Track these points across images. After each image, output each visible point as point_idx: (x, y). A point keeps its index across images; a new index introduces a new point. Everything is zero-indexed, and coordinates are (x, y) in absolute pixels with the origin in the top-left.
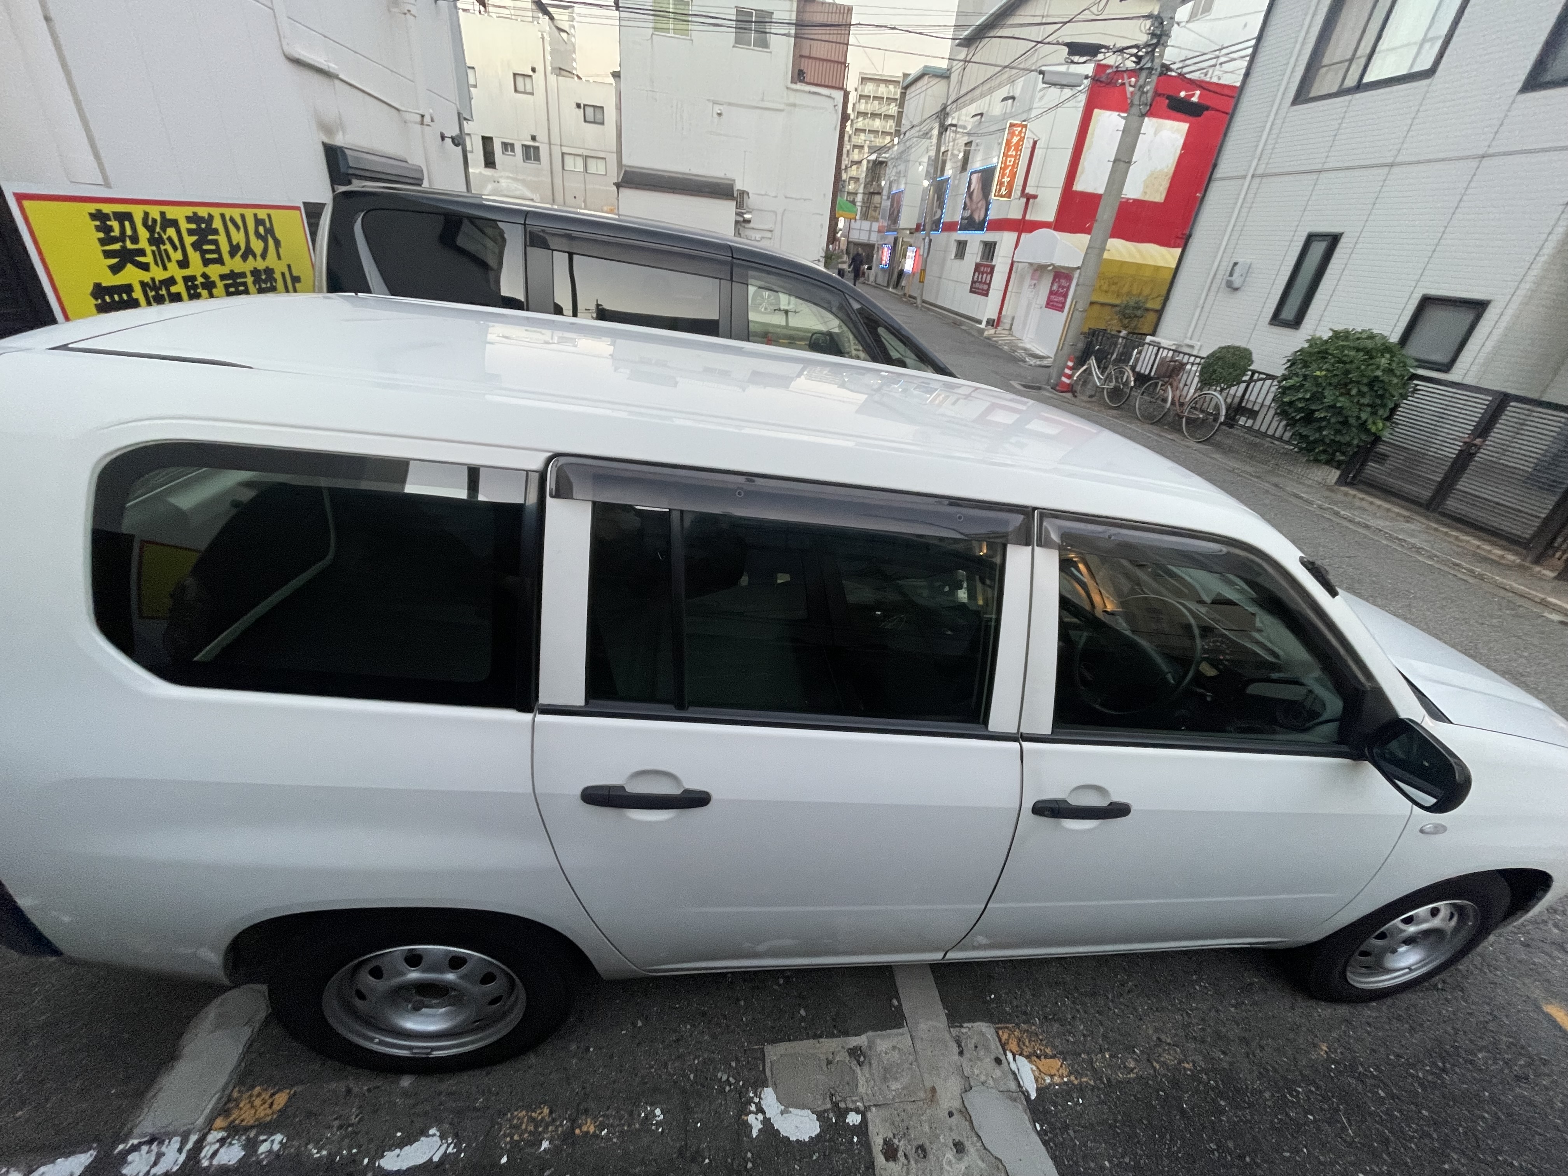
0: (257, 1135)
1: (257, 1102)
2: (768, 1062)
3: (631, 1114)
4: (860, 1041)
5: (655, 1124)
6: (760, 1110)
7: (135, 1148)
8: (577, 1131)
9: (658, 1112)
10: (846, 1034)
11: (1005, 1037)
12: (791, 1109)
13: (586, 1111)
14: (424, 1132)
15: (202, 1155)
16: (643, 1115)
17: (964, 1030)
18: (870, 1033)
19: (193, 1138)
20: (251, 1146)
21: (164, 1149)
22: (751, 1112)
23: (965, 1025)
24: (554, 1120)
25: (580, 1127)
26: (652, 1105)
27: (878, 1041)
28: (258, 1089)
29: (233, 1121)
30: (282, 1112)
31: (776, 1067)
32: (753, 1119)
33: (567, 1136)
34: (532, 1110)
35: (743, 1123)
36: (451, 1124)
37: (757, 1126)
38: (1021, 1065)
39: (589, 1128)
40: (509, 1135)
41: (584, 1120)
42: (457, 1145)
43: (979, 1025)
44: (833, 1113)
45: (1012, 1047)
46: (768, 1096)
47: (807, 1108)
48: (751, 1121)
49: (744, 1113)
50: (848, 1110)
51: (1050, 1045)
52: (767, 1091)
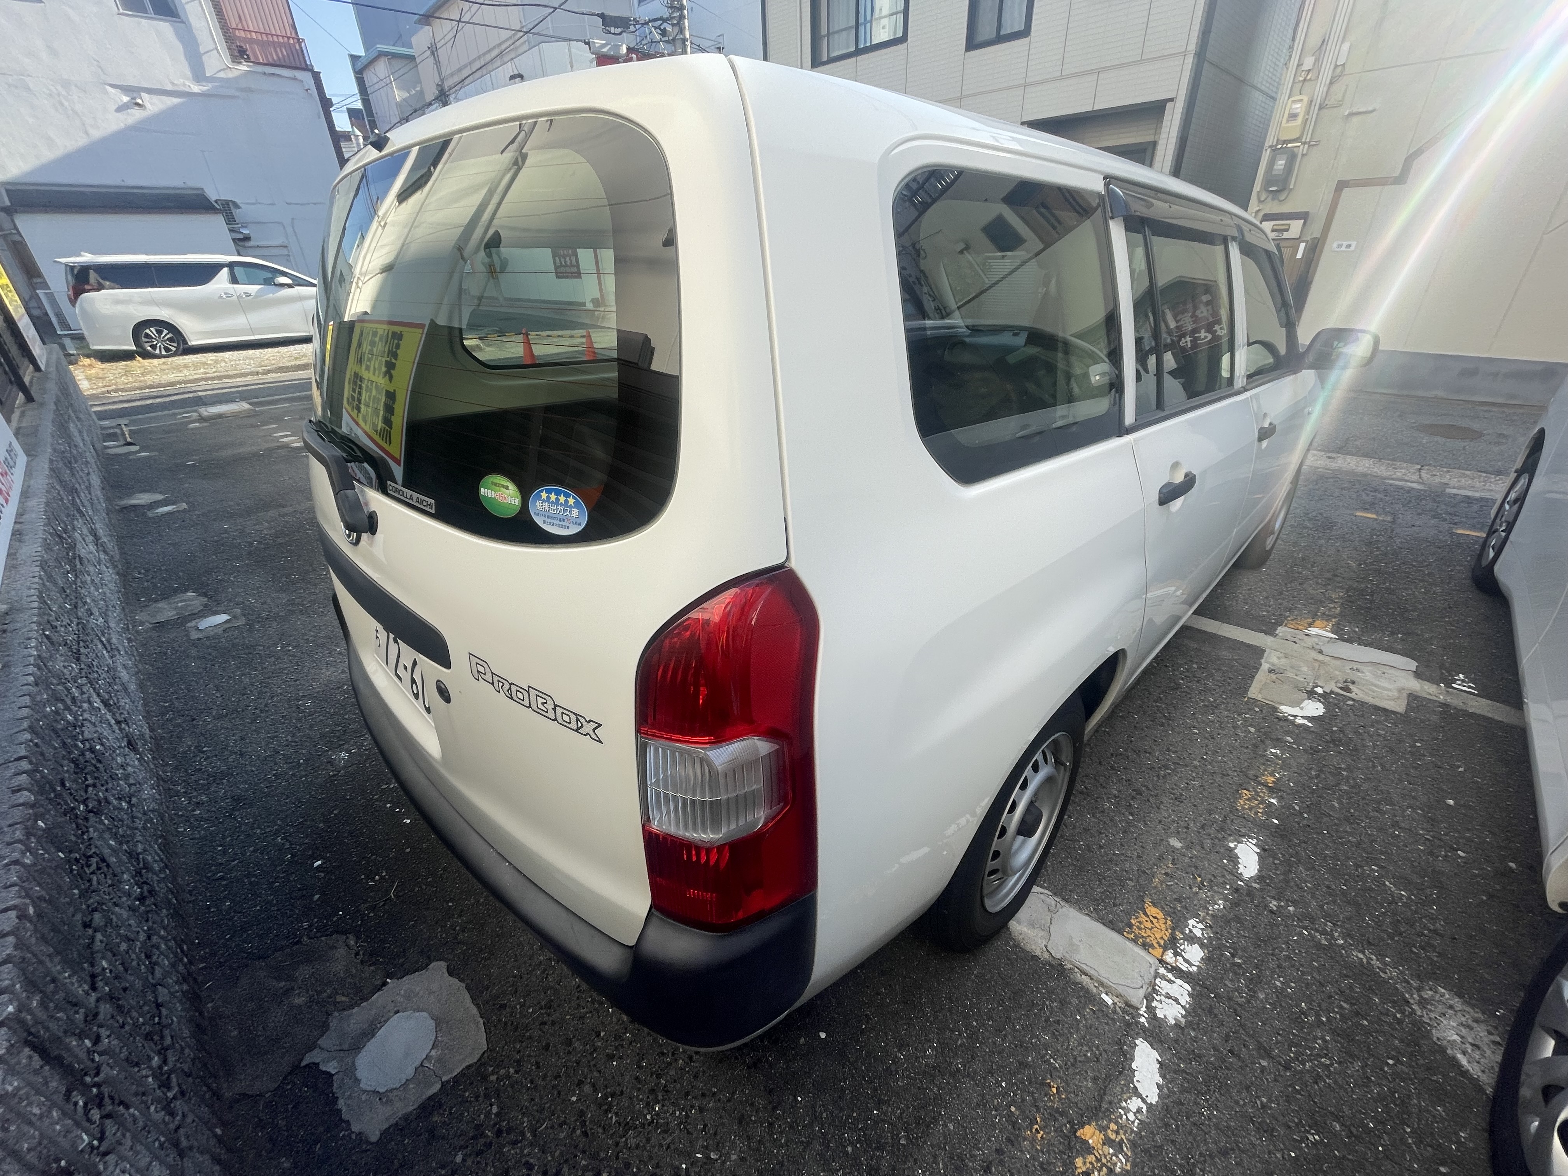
0: (1183, 933)
1: (1149, 925)
2: (1260, 699)
3: (1269, 761)
4: (1265, 666)
5: (1282, 755)
6: (1295, 716)
7: (1151, 1010)
8: (1270, 785)
9: (1273, 751)
10: (1257, 668)
11: (1293, 627)
12: (1301, 706)
13: (1256, 776)
14: (1231, 850)
15: (1185, 969)
16: (1272, 757)
17: (1280, 635)
18: (1263, 661)
19: (1162, 971)
20: (1192, 939)
21: (1163, 993)
22: (1294, 720)
23: (1277, 632)
24: (1255, 791)
25: (1267, 783)
26: (1267, 751)
27: (1270, 661)
28: (1132, 921)
29: (1158, 943)
30: (1167, 914)
31: (1268, 697)
32: (1299, 721)
33: (1272, 790)
34: (1241, 797)
35: (1301, 725)
36: (1230, 835)
37: (1305, 722)
38: (1314, 631)
39: (1270, 779)
40: (1256, 813)
41: (1263, 779)
42: (1252, 838)
43: (1280, 630)
44: (1311, 694)
45: (1300, 628)
46: (1286, 710)
47: (1303, 701)
48: (1301, 722)
49: (1293, 722)
50: (1312, 689)
51: (1306, 618)
52: (1283, 708)
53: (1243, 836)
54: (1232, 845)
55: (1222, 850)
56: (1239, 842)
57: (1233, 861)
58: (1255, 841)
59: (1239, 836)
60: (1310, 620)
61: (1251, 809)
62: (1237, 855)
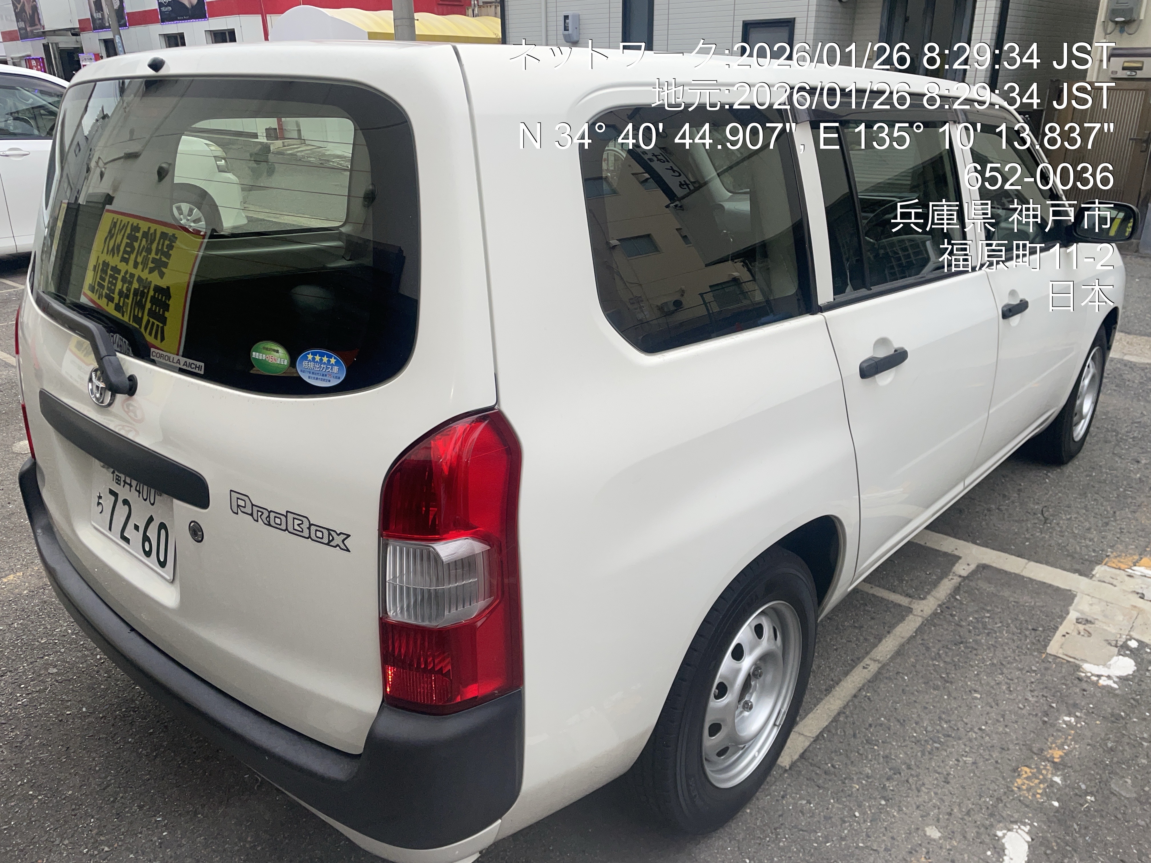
2: (1061, 656)
3: (1059, 731)
4: (1073, 615)
5: (1077, 724)
6: (1099, 676)
8: (1056, 760)
9: (1067, 719)
10: (1063, 618)
11: (1114, 565)
12: (1109, 663)
13: (1042, 750)
14: (998, 839)
16: (1064, 726)
17: (1097, 575)
18: (1071, 609)
22: (1098, 681)
23: (1094, 573)
24: (1038, 768)
25: (1054, 758)
26: (1059, 719)
27: (1080, 608)
31: (1070, 654)
32: (1103, 682)
33: (1056, 767)
34: (1019, 775)
35: (1104, 687)
36: (1000, 822)
37: (1110, 683)
38: (1139, 570)
39: (1057, 754)
40: (1034, 795)
41: (1048, 753)
42: (1025, 824)
43: (1099, 570)
44: (1123, 649)
45: (1123, 566)
46: (1090, 668)
47: (1111, 657)
48: (1105, 683)
49: (1095, 684)
50: (1125, 643)
51: (1131, 555)
52: (1086, 667)
53: (1015, 822)
54: (1000, 834)
55: (987, 840)
56: (1009, 830)
57: (998, 853)
58: (1027, 828)
59: (1010, 823)
60: (1136, 557)
61: (1029, 790)
62: (1003, 844)
